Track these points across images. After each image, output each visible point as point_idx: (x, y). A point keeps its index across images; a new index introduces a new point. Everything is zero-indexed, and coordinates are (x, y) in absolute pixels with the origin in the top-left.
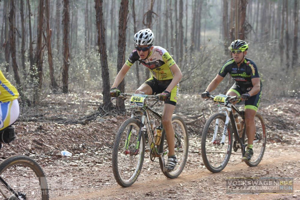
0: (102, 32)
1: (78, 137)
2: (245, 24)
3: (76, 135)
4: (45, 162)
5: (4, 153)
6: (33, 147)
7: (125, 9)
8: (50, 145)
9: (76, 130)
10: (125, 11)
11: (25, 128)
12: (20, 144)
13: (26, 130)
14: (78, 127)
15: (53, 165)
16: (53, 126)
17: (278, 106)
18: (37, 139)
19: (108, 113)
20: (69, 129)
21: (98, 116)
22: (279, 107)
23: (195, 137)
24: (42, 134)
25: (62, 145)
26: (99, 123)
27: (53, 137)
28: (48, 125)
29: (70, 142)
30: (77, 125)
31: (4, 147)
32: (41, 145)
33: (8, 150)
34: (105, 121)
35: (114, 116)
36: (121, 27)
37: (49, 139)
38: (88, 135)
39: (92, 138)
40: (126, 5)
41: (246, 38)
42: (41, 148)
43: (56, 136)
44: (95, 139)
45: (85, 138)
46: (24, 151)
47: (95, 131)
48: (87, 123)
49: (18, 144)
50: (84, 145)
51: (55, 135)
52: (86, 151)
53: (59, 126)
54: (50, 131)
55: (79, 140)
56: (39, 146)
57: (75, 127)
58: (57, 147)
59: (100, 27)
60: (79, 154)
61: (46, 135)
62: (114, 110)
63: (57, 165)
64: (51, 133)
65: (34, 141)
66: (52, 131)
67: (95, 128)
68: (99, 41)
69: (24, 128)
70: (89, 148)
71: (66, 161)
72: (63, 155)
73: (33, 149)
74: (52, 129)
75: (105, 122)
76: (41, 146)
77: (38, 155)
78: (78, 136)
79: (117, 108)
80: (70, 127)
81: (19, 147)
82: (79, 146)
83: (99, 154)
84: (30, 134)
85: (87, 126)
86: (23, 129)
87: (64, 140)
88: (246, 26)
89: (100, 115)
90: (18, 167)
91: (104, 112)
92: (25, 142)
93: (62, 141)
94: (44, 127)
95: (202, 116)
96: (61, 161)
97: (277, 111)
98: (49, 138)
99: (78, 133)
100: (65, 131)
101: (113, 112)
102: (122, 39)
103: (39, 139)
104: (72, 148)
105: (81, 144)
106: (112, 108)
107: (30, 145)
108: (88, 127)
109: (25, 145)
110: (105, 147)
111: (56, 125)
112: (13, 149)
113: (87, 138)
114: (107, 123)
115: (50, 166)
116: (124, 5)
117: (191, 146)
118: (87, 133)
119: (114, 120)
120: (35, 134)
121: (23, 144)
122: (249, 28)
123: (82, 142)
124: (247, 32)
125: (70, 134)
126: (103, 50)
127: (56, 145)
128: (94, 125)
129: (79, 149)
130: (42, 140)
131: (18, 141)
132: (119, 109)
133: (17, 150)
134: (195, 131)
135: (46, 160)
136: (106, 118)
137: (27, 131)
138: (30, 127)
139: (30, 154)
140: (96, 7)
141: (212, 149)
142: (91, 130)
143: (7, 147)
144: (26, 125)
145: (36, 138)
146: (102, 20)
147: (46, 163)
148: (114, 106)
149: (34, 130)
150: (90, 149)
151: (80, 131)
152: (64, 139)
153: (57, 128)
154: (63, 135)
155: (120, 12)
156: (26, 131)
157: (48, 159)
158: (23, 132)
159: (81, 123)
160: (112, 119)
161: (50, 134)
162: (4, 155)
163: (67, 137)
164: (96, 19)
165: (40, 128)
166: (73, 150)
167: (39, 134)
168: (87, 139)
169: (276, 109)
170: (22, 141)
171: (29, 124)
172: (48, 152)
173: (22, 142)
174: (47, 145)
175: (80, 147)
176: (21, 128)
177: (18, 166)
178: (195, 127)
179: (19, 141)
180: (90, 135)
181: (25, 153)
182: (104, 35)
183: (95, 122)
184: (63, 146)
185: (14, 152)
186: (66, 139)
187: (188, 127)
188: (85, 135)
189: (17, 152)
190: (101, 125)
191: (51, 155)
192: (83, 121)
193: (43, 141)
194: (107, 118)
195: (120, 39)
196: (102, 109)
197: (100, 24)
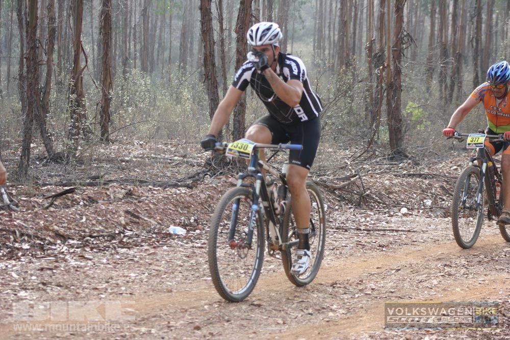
0: (210, 47)
1: (185, 207)
2: (403, 33)
3: (183, 203)
4: (154, 242)
5: (89, 229)
6: (128, 221)
7: (247, 11)
8: (150, 218)
9: (181, 196)
10: (246, 14)
11: (108, 193)
12: (109, 216)
13: (109, 195)
14: (183, 192)
15: (167, 247)
16: (147, 191)
17: (457, 162)
18: (131, 209)
19: (221, 171)
20: (172, 195)
21: (206, 176)
22: (459, 164)
23: (351, 208)
24: (135, 201)
25: (167, 218)
26: (212, 187)
27: (152, 206)
28: (140, 188)
29: (176, 215)
30: (179, 188)
31: (88, 221)
32: (138, 217)
33: (93, 225)
34: (219, 183)
35: (232, 176)
36: (241, 38)
37: (146, 210)
38: (199, 204)
39: (205, 208)
40: (248, 5)
41: (404, 55)
42: (138, 223)
43: (156, 205)
44: (210, 209)
45: (195, 209)
46: (116, 226)
47: (209, 197)
48: (194, 186)
49: (106, 216)
50: (196, 218)
51: (154, 204)
52: (202, 227)
53: (155, 190)
54: (145, 198)
55: (188, 212)
56: (134, 219)
57: (178, 192)
58: (160, 222)
59: (208, 39)
60: (195, 231)
61: (141, 204)
62: (230, 166)
63: (174, 247)
64: (148, 200)
65: (127, 212)
66: (147, 197)
67: (208, 193)
68: (205, 60)
69: (106, 193)
70: (205, 222)
71: (182, 241)
72: (172, 232)
73: (127, 224)
74: (147, 194)
75: (219, 185)
76: (137, 220)
77: (136, 233)
78: (187, 206)
79: (233, 164)
80: (171, 192)
81: (107, 221)
82: (190, 219)
83: (223, 231)
84: (118, 201)
85: (196, 191)
86: (105, 195)
87: (167, 212)
88: (403, 36)
89: (209, 174)
90: (120, 249)
91: (215, 169)
92: (114, 213)
93: (164, 212)
94: (136, 192)
95: (357, 176)
96: (176, 241)
97: (456, 169)
98: (146, 208)
99: (186, 200)
100: (166, 197)
101: (229, 169)
102: (242, 58)
103: (134, 210)
104: (181, 223)
105: (193, 218)
106: (227, 164)
107: (123, 218)
108: (198, 192)
109: (116, 218)
110: (226, 222)
111: (150, 188)
112: (100, 224)
113: (199, 208)
114: (223, 186)
115: (164, 248)
116: (245, 5)
117: (350, 220)
118: (197, 200)
119: (232, 181)
120: (127, 202)
121: (112, 216)
122: (408, 40)
123: (193, 214)
124: (404, 46)
125: (173, 202)
126: (211, 74)
127: (158, 218)
128: (206, 189)
129: (191, 225)
130: (138, 211)
131: (104, 213)
132: (238, 165)
133: (106, 225)
134: (347, 200)
135: (154, 239)
136: (220, 179)
137: (112, 197)
138: (115, 191)
139: (126, 231)
140: (201, 9)
141: (383, 226)
142: (203, 196)
143: (91, 220)
144: (108, 189)
145: (129, 208)
146: (210, 28)
147: (156, 244)
148: (228, 160)
149: (121, 196)
150: (206, 224)
151: (188, 199)
152: (166, 209)
153: (152, 193)
154: (164, 204)
155: (238, 15)
156: (110, 198)
157: (153, 238)
158: (106, 199)
159: (184, 186)
160: (230, 180)
161: (147, 202)
162: (90, 232)
163: (171, 206)
164: (201, 26)
165: (129, 194)
166: (183, 225)
167: (132, 202)
168: (199, 210)
169: (455, 167)
170: (111, 211)
171: (111, 186)
172: (149, 229)
173: (111, 213)
174: (146, 219)
175: (192, 221)
176: (102, 193)
177: (119, 247)
178: (346, 193)
179: (106, 212)
180: (202, 204)
181: (118, 229)
182: (214, 51)
183: (205, 185)
184: (168, 220)
185: (102, 228)
186: (171, 209)
187: (337, 193)
188: (195, 204)
189: (107, 228)
190: (215, 188)
191: (155, 233)
192: (188, 183)
193: (139, 213)
194: (222, 178)
195: (239, 58)
196: (210, 165)
197: (208, 34)
